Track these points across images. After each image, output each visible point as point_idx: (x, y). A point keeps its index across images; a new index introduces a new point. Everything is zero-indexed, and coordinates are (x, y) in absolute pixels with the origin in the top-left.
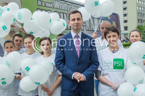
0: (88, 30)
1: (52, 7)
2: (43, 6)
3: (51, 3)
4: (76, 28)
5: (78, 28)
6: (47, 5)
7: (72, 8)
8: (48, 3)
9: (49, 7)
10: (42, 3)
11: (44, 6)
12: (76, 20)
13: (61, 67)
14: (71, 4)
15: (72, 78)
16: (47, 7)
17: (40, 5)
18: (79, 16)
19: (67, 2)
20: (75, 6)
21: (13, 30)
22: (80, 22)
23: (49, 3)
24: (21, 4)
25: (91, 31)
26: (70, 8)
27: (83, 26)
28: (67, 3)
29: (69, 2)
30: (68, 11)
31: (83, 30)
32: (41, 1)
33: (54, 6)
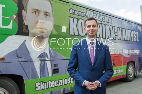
0: (120, 40)
1: (85, 16)
2: (75, 15)
3: (83, 13)
4: (91, 34)
5: (93, 34)
6: (80, 14)
7: (105, 18)
8: (80, 12)
9: (82, 16)
10: (74, 12)
11: (77, 15)
12: (91, 26)
13: (73, 72)
14: (103, 15)
15: (83, 85)
16: (79, 16)
17: (72, 14)
18: (94, 23)
19: (100, 12)
20: (108, 17)
21: (42, 36)
22: (95, 28)
23: (82, 12)
24: (53, 11)
25: (123, 40)
26: (102, 19)
27: (115, 35)
28: (100, 14)
29: (102, 13)
30: (101, 21)
31: (116, 39)
32: (73, 10)
33: (86, 15)
